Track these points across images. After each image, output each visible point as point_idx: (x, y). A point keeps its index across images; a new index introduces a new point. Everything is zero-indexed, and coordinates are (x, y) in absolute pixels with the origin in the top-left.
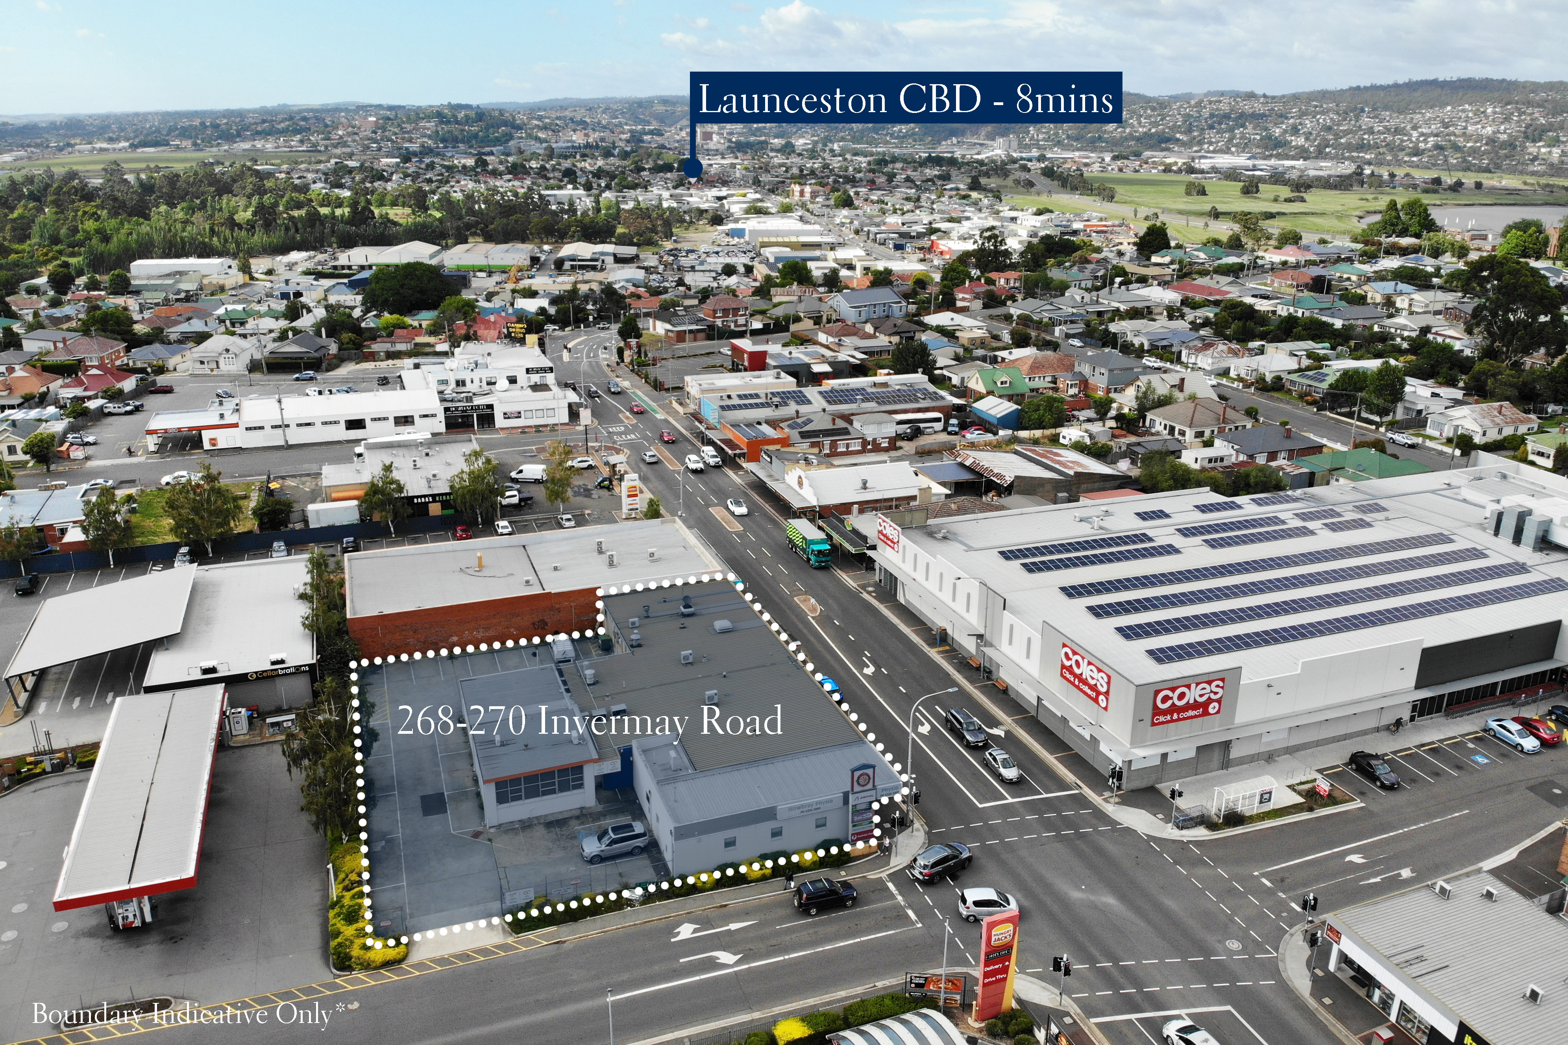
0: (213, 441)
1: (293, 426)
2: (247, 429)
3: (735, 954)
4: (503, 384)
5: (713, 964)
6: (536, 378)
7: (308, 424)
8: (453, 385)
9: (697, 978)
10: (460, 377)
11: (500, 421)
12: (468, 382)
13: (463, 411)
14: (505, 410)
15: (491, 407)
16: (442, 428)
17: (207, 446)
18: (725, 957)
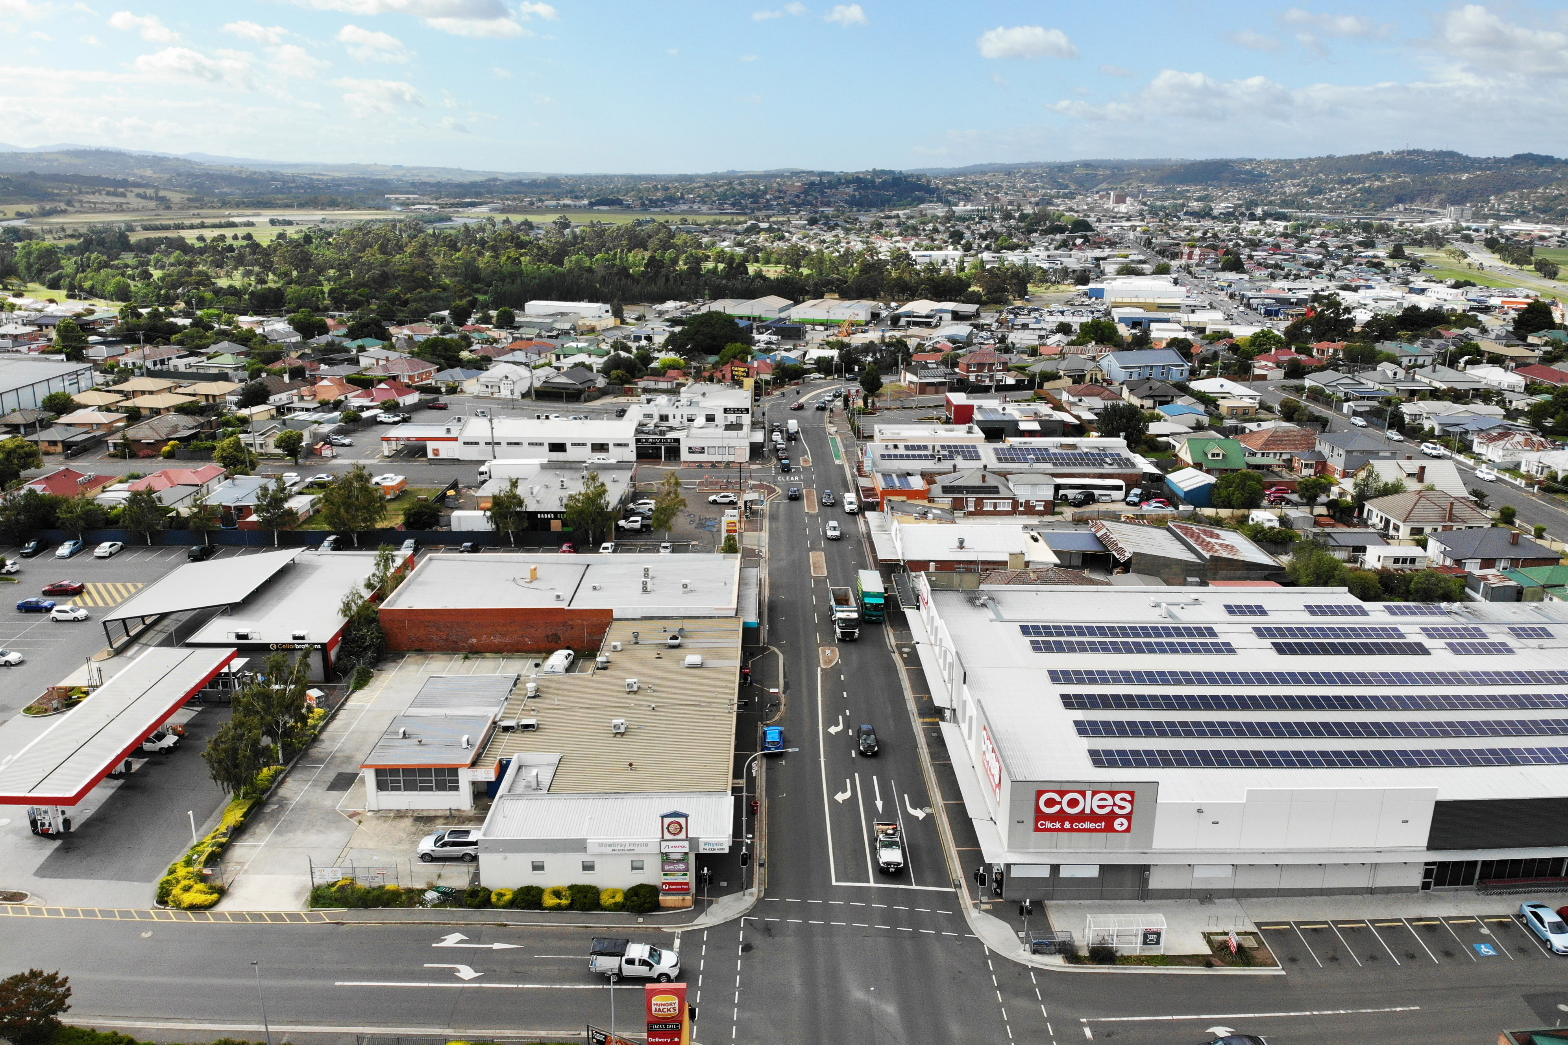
0: (436, 452)
1: (504, 444)
2: (465, 443)
3: (476, 972)
4: (701, 420)
5: (451, 975)
6: (732, 418)
7: (517, 444)
8: (656, 419)
9: (426, 985)
10: (664, 413)
11: (685, 455)
12: (671, 418)
13: (652, 443)
14: (691, 445)
15: (677, 441)
16: (633, 457)
17: (430, 455)
18: (466, 972)
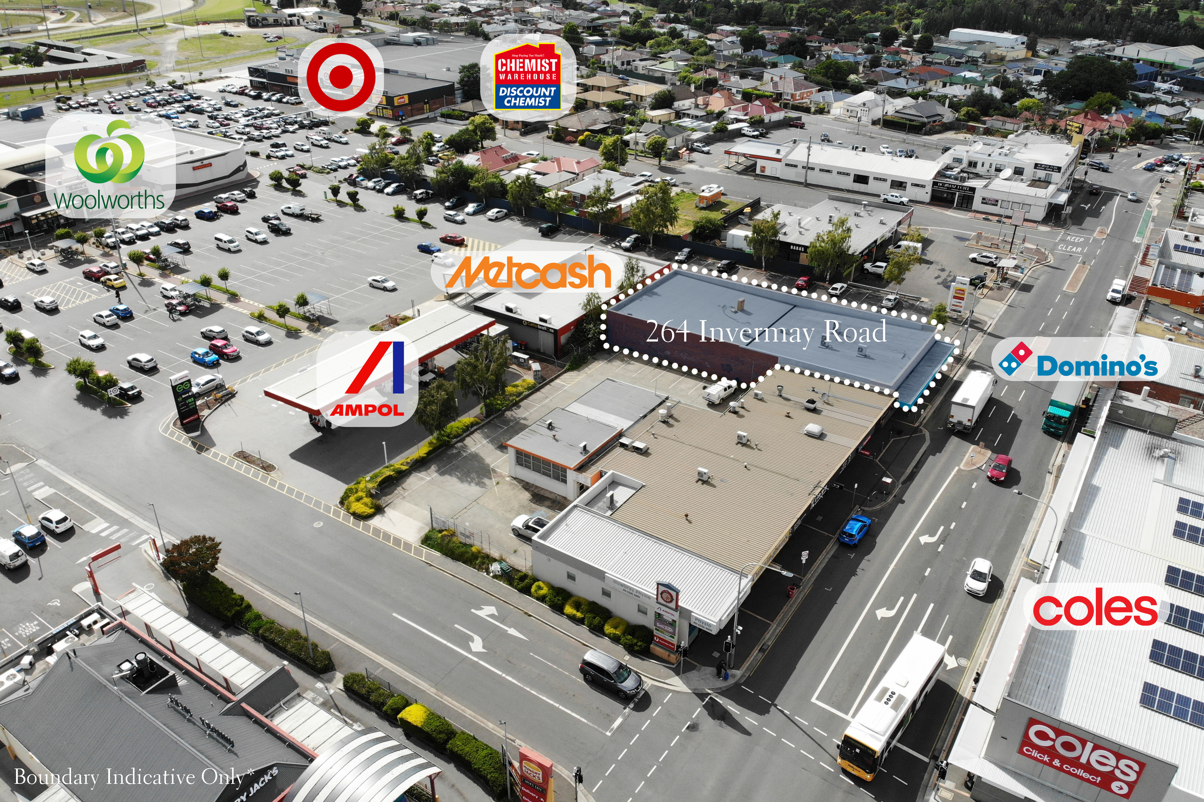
0: (763, 169)
1: (817, 170)
2: (787, 165)
3: (484, 647)
4: (1008, 172)
6: (1041, 174)
7: (828, 171)
8: (965, 164)
9: (445, 642)
10: (974, 159)
11: (977, 204)
12: (979, 165)
14: (985, 196)
15: (973, 190)
16: (927, 198)
17: (758, 171)
18: (477, 645)
